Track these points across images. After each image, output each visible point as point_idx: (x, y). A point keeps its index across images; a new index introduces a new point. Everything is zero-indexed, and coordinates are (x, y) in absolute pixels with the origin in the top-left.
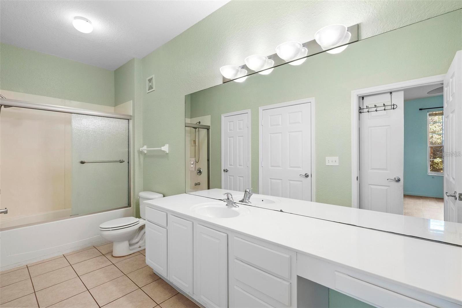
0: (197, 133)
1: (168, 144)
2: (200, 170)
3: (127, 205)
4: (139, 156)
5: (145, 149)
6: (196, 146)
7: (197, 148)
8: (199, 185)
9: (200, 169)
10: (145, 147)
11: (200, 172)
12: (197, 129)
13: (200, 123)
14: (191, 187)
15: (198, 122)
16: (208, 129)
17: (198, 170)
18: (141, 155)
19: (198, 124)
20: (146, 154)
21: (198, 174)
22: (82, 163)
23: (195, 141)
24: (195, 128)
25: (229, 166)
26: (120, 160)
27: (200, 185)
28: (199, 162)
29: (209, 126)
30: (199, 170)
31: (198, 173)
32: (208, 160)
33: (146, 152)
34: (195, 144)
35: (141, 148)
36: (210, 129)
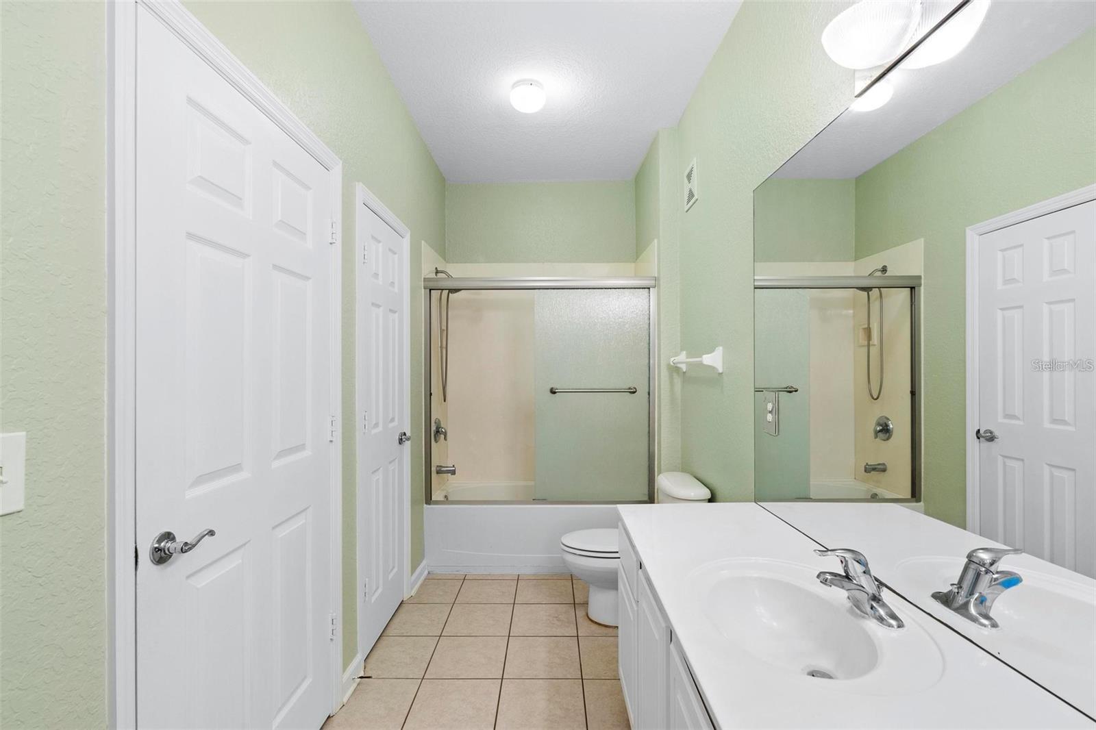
0: (875, 306)
1: (721, 346)
2: (887, 425)
3: (646, 498)
4: (671, 377)
5: (682, 359)
6: (871, 348)
7: (874, 351)
8: (883, 473)
9: (886, 421)
10: (682, 357)
11: (884, 430)
12: (875, 292)
13: (884, 270)
14: (855, 475)
15: (880, 267)
16: (912, 288)
17: (879, 424)
18: (675, 375)
19: (879, 274)
20: (684, 373)
21: (876, 437)
22: (553, 392)
23: (868, 331)
24: (867, 289)
25: (1001, 420)
26: (630, 389)
27: (886, 472)
28: (881, 395)
29: (919, 277)
30: (881, 425)
31: (877, 433)
32: (914, 393)
33: (684, 367)
34: (869, 337)
35: (672, 359)
36: (920, 285)
